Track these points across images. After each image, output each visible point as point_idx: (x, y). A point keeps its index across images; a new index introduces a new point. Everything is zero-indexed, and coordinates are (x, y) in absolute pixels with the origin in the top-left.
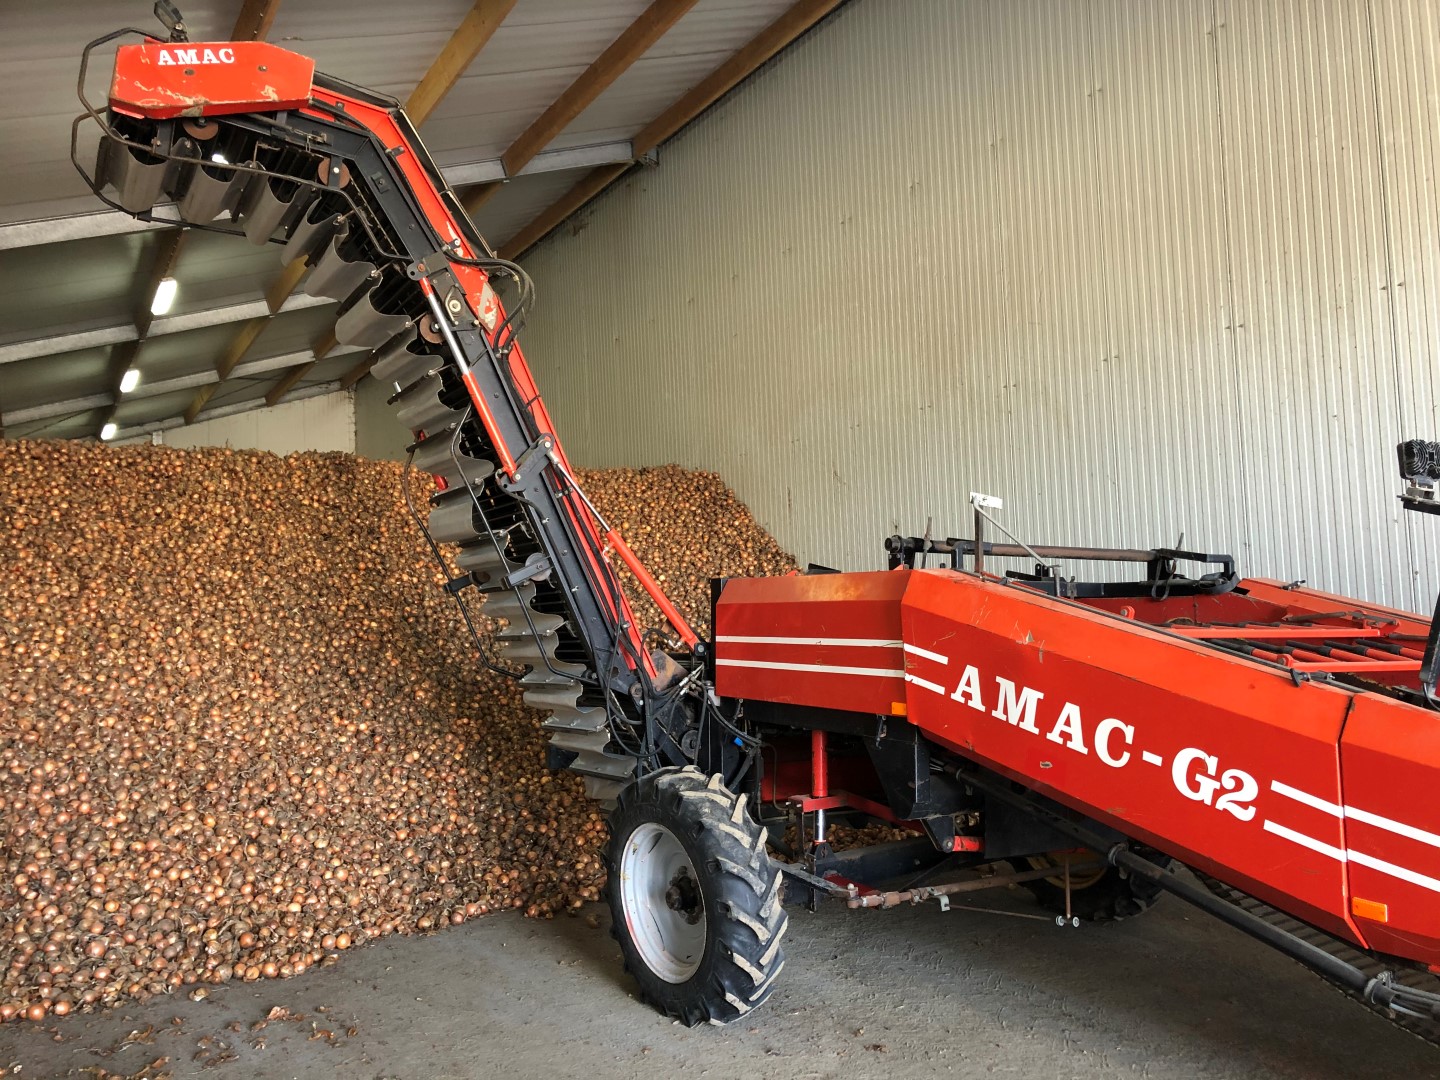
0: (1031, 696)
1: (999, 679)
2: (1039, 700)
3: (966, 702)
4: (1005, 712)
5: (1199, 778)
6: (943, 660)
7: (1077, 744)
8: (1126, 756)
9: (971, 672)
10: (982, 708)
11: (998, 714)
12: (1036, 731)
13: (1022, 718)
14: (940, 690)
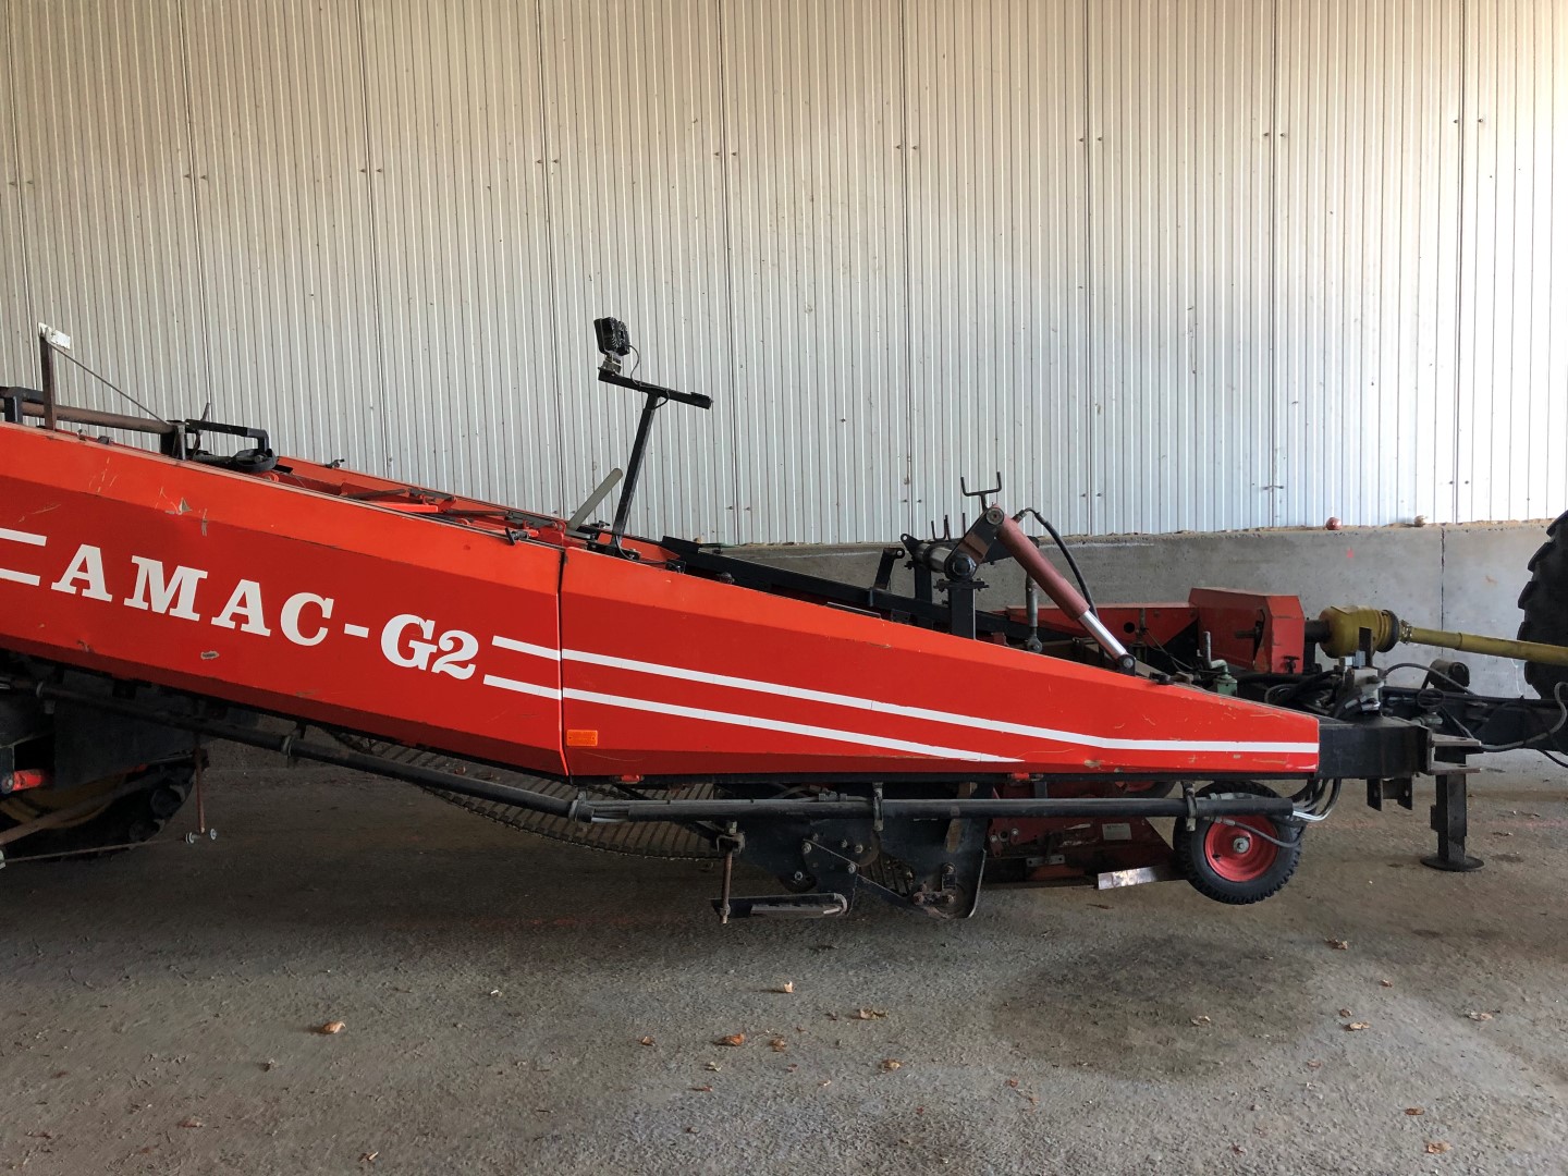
0: (189, 578)
1: (135, 559)
2: (200, 580)
3: (79, 591)
4: (147, 597)
5: (412, 644)
6: (40, 540)
7: (257, 626)
8: (323, 632)
9: (90, 554)
10: (109, 598)
11: (136, 602)
12: (196, 617)
13: (174, 603)
14: (33, 580)
